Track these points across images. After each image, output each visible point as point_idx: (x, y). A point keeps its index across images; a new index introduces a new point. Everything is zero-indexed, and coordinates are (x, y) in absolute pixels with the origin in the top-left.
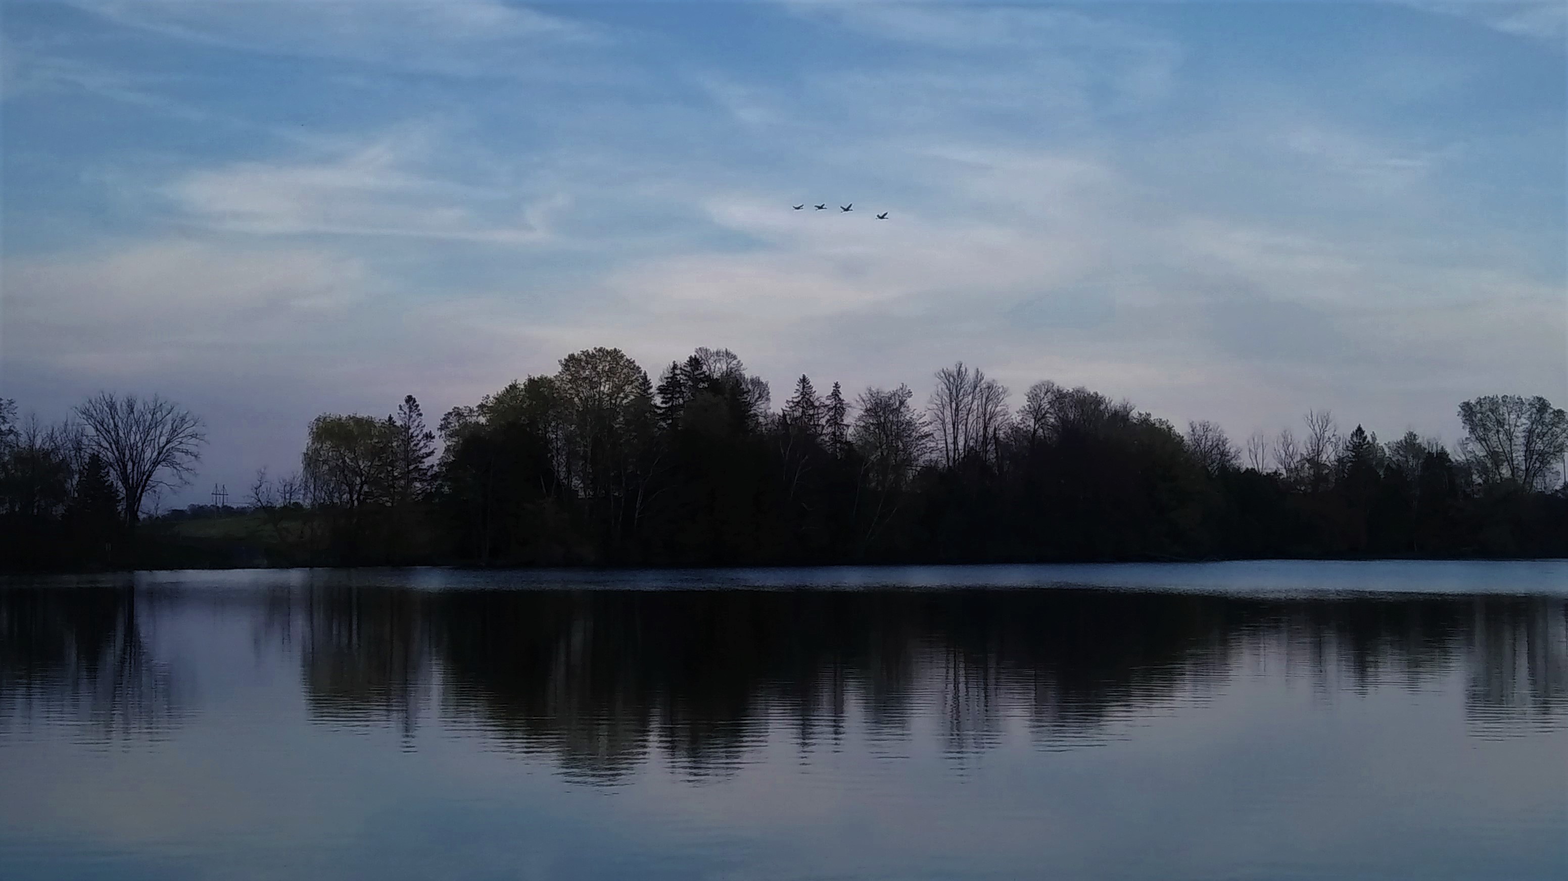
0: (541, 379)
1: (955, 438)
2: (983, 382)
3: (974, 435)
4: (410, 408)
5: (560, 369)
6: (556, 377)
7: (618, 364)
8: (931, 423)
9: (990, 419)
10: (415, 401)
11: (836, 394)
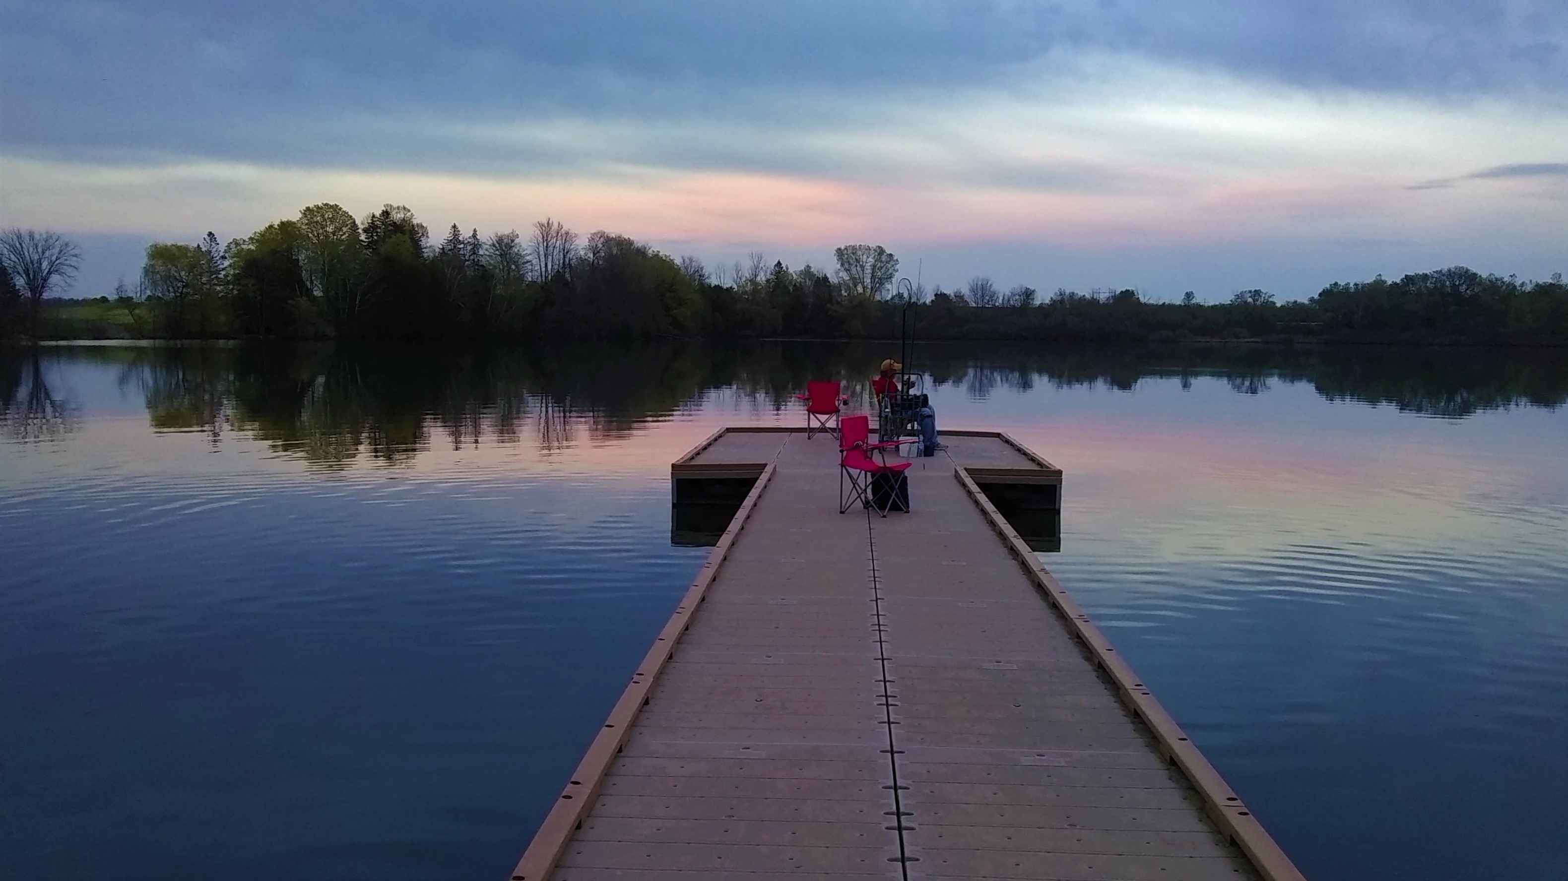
0: (288, 222)
1: (546, 264)
2: (562, 230)
3: (557, 263)
4: (211, 239)
5: (300, 215)
6: (298, 221)
7: (338, 213)
8: (530, 254)
9: (567, 253)
10: (214, 235)
11: (474, 236)
